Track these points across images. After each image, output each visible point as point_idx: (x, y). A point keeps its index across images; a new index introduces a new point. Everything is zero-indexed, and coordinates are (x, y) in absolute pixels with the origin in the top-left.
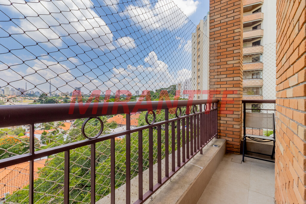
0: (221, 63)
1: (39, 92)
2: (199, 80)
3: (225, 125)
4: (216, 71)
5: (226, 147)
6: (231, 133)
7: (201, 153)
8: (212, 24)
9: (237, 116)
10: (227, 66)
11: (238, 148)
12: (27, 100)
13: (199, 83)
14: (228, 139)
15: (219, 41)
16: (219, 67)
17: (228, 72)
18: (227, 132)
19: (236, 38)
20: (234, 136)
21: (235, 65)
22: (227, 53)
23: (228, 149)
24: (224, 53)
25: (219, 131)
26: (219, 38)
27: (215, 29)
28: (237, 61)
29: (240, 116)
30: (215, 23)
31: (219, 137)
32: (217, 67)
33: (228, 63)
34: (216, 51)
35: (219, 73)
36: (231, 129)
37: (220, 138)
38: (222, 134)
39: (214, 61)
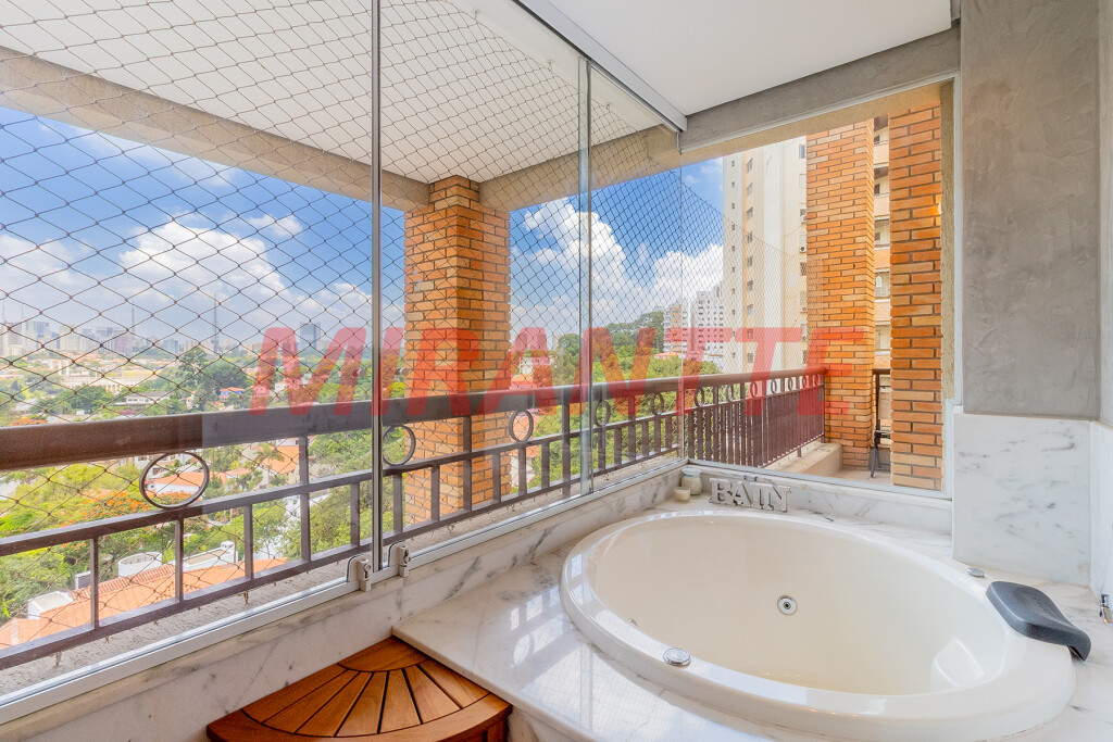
0: (830, 299)
1: (176, 342)
2: (751, 297)
3: (840, 417)
4: (821, 312)
5: (843, 459)
6: (852, 431)
7: (799, 455)
8: (812, 222)
9: (861, 399)
10: (842, 305)
11: (864, 457)
12: (136, 370)
13: (750, 307)
14: (844, 443)
15: (826, 256)
16: (826, 305)
17: (844, 316)
18: (843, 430)
19: (858, 253)
20: (856, 437)
21: (857, 304)
22: (842, 279)
23: (846, 462)
24: (837, 280)
25: (827, 429)
26: (826, 250)
27: (817, 232)
28: (861, 297)
29: (868, 399)
30: (818, 220)
31: (827, 439)
32: (822, 306)
33: (844, 298)
34: (822, 275)
35: (827, 318)
36: (849, 424)
37: (829, 442)
38: (833, 435)
39: (818, 294)
